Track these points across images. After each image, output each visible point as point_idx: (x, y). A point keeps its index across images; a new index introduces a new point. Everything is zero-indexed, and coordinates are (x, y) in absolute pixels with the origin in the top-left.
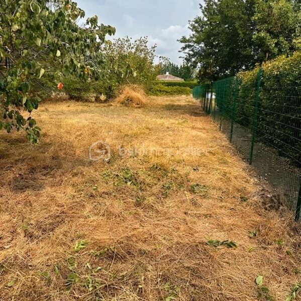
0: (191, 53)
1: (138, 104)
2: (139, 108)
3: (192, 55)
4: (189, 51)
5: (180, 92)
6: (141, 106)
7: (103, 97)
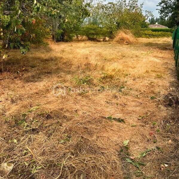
0: (165, 6)
1: (127, 42)
2: (128, 44)
3: (166, 8)
4: (164, 5)
5: (164, 36)
6: (129, 43)
7: (107, 39)
